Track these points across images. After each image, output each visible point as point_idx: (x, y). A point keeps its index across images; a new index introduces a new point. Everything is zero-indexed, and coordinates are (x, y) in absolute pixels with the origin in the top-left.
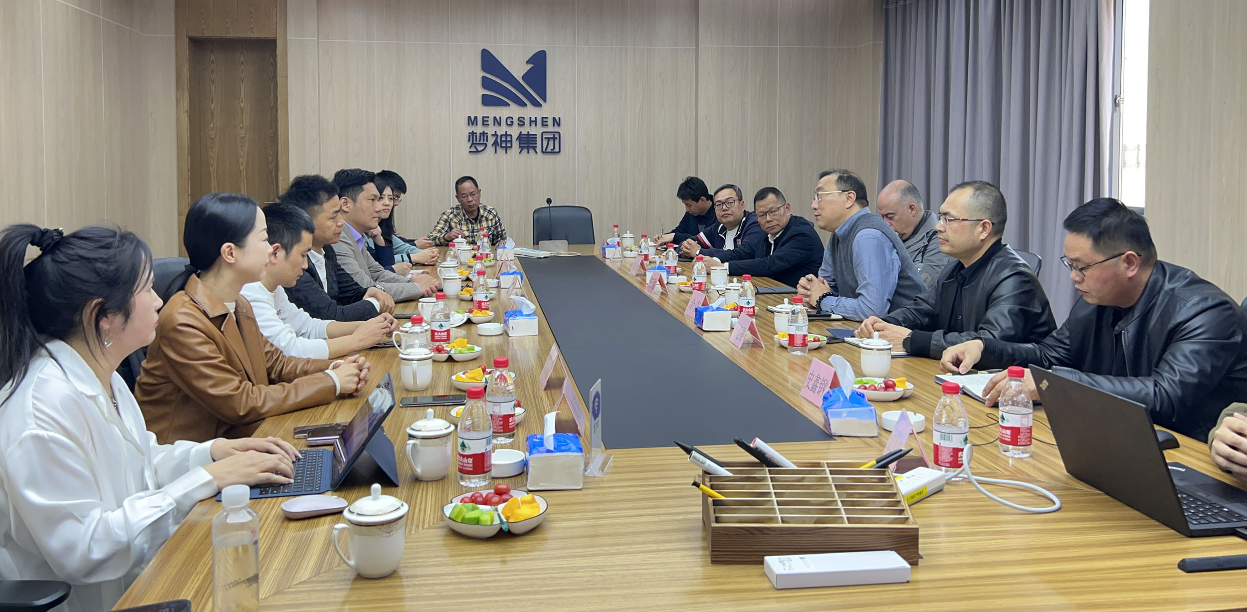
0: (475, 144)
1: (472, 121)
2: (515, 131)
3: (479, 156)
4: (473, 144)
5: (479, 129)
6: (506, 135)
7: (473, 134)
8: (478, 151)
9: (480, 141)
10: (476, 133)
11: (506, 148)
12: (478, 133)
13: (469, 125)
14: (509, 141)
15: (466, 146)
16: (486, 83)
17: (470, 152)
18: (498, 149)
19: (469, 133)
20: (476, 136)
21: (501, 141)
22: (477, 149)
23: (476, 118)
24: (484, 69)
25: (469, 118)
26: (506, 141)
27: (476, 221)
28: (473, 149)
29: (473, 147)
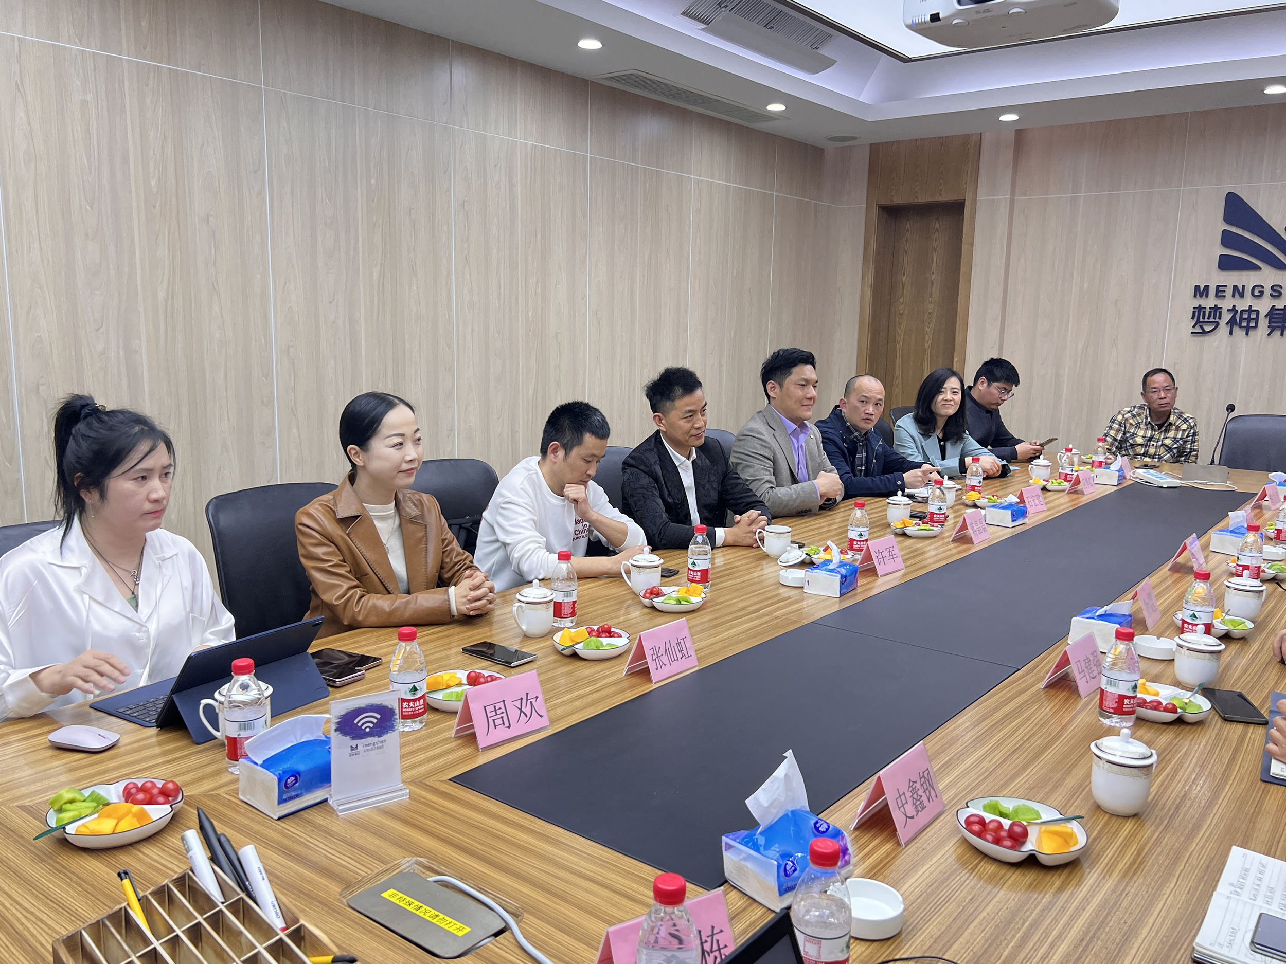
0: (1202, 322)
1: (1202, 292)
2: (1264, 306)
3: (1206, 338)
4: (1198, 322)
5: (1209, 302)
6: (1250, 310)
7: (1200, 308)
8: (1204, 332)
9: (1209, 318)
10: (1205, 308)
11: (1248, 329)
12: (1208, 308)
13: (1195, 296)
14: (1253, 319)
15: (1188, 324)
16: (1227, 239)
17: (1192, 333)
18: (1236, 329)
19: (1194, 308)
20: (1204, 312)
21: (1241, 319)
22: (1203, 329)
23: (1207, 287)
24: (1227, 219)
25: (1197, 287)
26: (1249, 320)
27: (1160, 429)
28: (1198, 329)
29: (1197, 327)
